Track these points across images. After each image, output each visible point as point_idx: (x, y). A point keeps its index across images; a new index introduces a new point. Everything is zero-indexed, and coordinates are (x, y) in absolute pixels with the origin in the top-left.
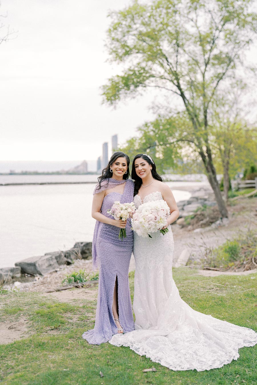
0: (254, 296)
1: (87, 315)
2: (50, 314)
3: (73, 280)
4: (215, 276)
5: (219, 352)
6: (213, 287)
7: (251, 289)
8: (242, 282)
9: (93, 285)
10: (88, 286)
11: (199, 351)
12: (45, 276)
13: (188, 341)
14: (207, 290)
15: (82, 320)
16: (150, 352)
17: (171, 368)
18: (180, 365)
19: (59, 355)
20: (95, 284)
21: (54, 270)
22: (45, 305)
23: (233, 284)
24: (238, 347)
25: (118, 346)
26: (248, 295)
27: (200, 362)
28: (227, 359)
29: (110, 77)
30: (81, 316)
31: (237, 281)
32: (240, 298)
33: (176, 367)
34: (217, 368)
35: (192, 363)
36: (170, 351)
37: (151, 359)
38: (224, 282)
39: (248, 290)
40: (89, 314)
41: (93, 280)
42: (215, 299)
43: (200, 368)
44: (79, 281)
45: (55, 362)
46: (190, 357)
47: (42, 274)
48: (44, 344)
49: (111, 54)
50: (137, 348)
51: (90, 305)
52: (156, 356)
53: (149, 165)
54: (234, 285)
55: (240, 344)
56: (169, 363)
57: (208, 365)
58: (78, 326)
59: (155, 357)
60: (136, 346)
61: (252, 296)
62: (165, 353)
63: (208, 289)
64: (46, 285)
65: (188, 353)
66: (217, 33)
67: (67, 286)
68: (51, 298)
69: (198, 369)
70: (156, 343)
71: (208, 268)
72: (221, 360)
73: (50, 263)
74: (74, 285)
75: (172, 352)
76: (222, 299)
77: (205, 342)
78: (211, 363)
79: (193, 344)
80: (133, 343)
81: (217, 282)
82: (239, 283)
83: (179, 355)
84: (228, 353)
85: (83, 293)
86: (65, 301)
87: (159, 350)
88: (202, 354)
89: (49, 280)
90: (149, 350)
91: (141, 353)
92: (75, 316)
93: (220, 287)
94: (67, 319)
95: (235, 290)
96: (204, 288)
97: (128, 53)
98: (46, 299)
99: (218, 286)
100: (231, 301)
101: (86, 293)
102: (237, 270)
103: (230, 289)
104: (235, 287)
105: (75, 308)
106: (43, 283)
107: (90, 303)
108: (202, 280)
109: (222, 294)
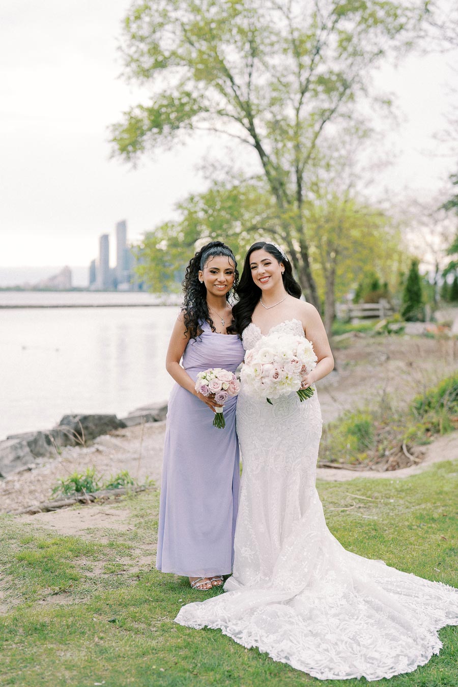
0: (433, 520)
1: (121, 563)
2: (46, 560)
3: (74, 488)
4: (344, 480)
5: (402, 637)
6: (351, 501)
7: (423, 506)
8: (402, 491)
9: (112, 498)
10: (103, 500)
11: (362, 636)
12: (9, 477)
13: (335, 615)
14: (342, 509)
15: (112, 572)
16: (264, 639)
17: (313, 674)
18: (331, 667)
19: (79, 651)
20: (117, 496)
21: (25, 467)
22: (32, 541)
23: (388, 496)
24: (436, 628)
25: (197, 627)
26: (421, 518)
27: (369, 660)
28: (421, 653)
29: (127, 109)
30: (107, 563)
31: (393, 491)
32: (408, 524)
33: (323, 671)
34: (406, 672)
35: (355, 663)
36: (304, 638)
37: (270, 656)
38: (369, 492)
39: (418, 507)
40: (123, 559)
41: (110, 487)
42: (362, 526)
43: (372, 674)
44: (84, 490)
45: (74, 666)
46: (346, 649)
47: (4, 475)
48: (44, 626)
49: (128, 65)
50: (237, 631)
51: (120, 541)
52: (280, 650)
53: (279, 263)
54: (389, 498)
55: (439, 620)
56: (308, 664)
57: (386, 666)
58: (106, 584)
59: (276, 651)
60: (234, 627)
61: (430, 519)
62: (295, 642)
63: (344, 506)
64: (14, 495)
65: (342, 641)
66: (323, 36)
67: (62, 500)
68: (40, 526)
69: (368, 675)
70: (273, 619)
71: (328, 464)
72: (410, 655)
73: (19, 454)
74: (77, 498)
75: (307, 638)
76: (375, 527)
77: (370, 617)
78: (392, 663)
79: (347, 621)
80: (227, 621)
81: (357, 492)
82: (398, 494)
83: (324, 646)
84: (419, 640)
85: (100, 515)
86: (71, 532)
87: (281, 636)
88: (369, 641)
89: (17, 486)
90: (263, 636)
91: (247, 642)
92: (96, 563)
93: (365, 501)
94: (81, 571)
95: (393, 507)
96: (335, 504)
97: (161, 65)
98: (31, 528)
99: (360, 501)
100: (393, 530)
101: (107, 515)
102: (374, 467)
103: (384, 505)
104: (392, 501)
105: (96, 547)
106: (8, 493)
107: (122, 535)
108: (327, 489)
109: (371, 516)
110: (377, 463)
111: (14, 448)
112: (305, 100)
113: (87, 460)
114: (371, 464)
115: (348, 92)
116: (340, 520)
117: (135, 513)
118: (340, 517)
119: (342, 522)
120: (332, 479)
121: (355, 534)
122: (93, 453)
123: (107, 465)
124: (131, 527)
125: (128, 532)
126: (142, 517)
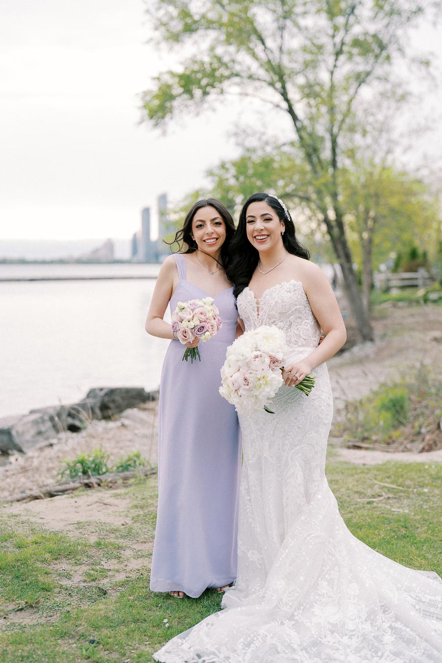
1: (106, 567)
2: (19, 564)
3: (81, 470)
4: (373, 463)
6: (379, 491)
8: (438, 478)
9: (120, 482)
10: (110, 485)
12: (30, 453)
14: (369, 500)
15: (93, 580)
20: (126, 480)
21: (47, 443)
23: (421, 484)
29: (156, 75)
30: (90, 567)
31: (428, 478)
38: (401, 480)
40: (109, 562)
41: (120, 469)
42: (390, 523)
44: (91, 473)
47: (24, 449)
49: (156, 29)
51: (112, 539)
53: (280, 221)
54: (423, 487)
58: (83, 596)
63: (370, 496)
64: (30, 474)
67: (67, 483)
68: (28, 517)
71: (357, 444)
73: (40, 429)
74: (82, 481)
76: (405, 523)
81: (387, 480)
82: (433, 482)
85: (98, 504)
86: (56, 526)
89: (36, 462)
92: (77, 568)
93: (395, 491)
94: (58, 578)
95: (427, 498)
96: (361, 494)
97: (190, 28)
98: (16, 520)
99: (390, 490)
100: (426, 528)
101: (104, 504)
102: (409, 446)
103: (416, 495)
104: (426, 490)
105: (79, 548)
106: (24, 470)
107: (114, 531)
108: (352, 476)
109: (402, 509)
110: (412, 441)
111: (36, 423)
112: (339, 63)
113: (110, 435)
114: (405, 442)
115: (384, 54)
116: (365, 514)
117: (135, 503)
118: (365, 510)
119: (367, 518)
120: (362, 462)
121: (381, 532)
122: (118, 428)
123: (130, 441)
124: (129, 521)
125: (123, 527)
126: (142, 508)
